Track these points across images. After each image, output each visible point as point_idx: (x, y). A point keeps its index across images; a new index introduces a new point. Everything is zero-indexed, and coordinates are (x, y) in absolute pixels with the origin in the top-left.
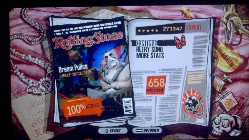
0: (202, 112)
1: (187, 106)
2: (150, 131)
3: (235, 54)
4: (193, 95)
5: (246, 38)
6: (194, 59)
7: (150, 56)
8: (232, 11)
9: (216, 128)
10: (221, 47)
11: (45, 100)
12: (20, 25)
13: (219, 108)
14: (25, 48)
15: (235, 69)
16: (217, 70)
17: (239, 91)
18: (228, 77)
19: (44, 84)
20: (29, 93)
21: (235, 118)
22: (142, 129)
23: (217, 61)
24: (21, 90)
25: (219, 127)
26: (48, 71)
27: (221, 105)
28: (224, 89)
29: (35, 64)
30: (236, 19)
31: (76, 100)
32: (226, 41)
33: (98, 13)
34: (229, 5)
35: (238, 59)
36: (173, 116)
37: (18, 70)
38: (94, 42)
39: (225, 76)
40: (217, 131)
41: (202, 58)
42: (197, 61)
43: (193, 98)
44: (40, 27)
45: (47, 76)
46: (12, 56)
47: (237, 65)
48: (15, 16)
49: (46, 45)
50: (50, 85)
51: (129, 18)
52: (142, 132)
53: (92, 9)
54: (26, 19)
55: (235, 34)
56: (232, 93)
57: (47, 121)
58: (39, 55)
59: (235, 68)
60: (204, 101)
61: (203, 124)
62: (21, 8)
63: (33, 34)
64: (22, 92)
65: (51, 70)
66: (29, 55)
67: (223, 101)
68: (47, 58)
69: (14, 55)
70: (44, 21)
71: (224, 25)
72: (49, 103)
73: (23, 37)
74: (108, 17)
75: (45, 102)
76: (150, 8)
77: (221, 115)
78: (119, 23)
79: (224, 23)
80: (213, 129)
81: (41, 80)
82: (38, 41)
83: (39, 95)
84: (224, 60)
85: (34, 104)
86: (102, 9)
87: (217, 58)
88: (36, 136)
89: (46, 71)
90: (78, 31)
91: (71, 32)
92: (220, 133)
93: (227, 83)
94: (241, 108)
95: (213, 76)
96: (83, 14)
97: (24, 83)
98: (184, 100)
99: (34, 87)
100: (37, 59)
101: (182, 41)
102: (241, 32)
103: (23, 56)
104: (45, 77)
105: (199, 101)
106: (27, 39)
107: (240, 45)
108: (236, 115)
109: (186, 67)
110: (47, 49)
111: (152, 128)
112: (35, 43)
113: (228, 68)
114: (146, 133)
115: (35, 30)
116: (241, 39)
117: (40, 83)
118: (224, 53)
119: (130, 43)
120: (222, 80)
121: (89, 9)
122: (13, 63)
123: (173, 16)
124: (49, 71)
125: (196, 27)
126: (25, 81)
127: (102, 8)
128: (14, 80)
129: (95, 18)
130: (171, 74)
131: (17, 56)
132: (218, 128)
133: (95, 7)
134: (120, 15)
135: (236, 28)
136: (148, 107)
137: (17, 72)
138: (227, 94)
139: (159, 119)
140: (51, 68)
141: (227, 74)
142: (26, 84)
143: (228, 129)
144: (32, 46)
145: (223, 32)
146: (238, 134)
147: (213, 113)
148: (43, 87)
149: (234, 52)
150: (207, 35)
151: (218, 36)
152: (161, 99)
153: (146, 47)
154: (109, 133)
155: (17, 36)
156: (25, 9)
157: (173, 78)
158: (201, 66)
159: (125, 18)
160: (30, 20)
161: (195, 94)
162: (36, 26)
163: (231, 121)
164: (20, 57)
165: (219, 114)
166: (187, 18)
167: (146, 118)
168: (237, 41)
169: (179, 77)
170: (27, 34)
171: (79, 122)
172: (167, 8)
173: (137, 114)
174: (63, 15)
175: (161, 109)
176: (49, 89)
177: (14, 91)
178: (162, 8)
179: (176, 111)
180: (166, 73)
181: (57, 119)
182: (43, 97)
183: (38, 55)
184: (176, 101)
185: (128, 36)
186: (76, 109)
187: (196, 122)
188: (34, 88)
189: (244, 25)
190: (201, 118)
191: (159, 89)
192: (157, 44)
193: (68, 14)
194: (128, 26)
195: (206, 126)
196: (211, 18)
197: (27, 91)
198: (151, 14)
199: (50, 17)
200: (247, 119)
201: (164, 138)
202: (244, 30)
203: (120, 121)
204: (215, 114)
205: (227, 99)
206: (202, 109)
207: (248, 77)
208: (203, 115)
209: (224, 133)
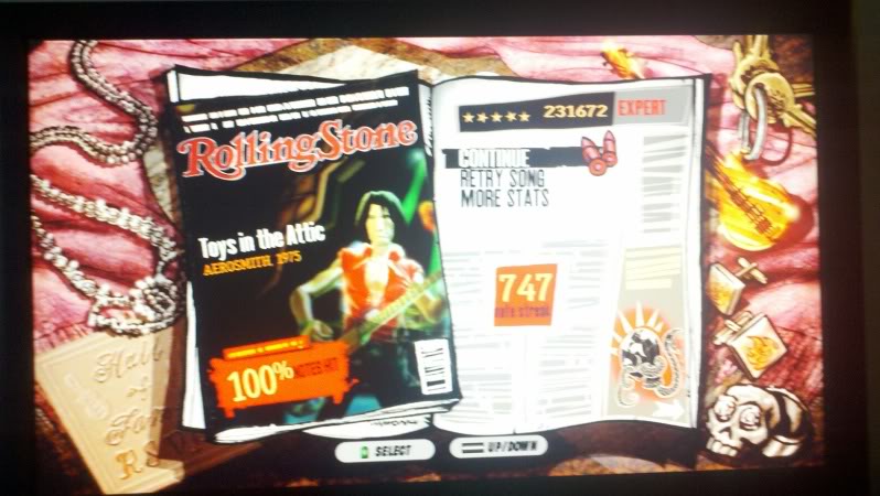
0: (674, 382)
1: (628, 361)
2: (510, 450)
3: (774, 190)
4: (644, 326)
5: (804, 141)
6: (647, 207)
7: (503, 199)
8: (761, 55)
9: (721, 431)
10: (729, 169)
11: (154, 354)
12: (68, 96)
13: (727, 367)
14: (83, 177)
15: (775, 241)
16: (718, 243)
17: (788, 312)
18: (754, 265)
19: (151, 297)
20: (98, 328)
21: (780, 398)
22: (481, 444)
23: (717, 216)
24: (68, 319)
25: (728, 430)
26: (163, 251)
27: (734, 357)
28: (742, 304)
29: (117, 229)
31: (260, 350)
32: (745, 151)
33: (333, 60)
34: (750, 37)
35: (781, 209)
36: (581, 398)
37: (57, 250)
38: (319, 156)
39: (743, 262)
40: (724, 443)
41: (668, 205)
42: (658, 215)
44: (136, 106)
45: (159, 269)
46: (36, 203)
47: (779, 226)
48: (52, 66)
49: (155, 164)
50: (170, 301)
51: (432, 73)
52: (481, 451)
53: (313, 44)
54: (86, 78)
55: (771, 129)
56: (766, 316)
57: (159, 425)
58: (132, 198)
59: (775, 237)
60: (679, 345)
61: (678, 420)
62: (72, 42)
63: (112, 128)
64: (72, 326)
65: (174, 249)
66: (95, 197)
67: (741, 345)
68: (161, 208)
69: (47, 200)
70: (149, 85)
71: (737, 100)
72: (166, 363)
73: (76, 139)
75: (156, 360)
76: (502, 43)
77: (735, 390)
78: (404, 91)
79: (737, 93)
80: (712, 436)
81: (140, 284)
82: (130, 151)
83: (132, 334)
84: (740, 213)
85: (114, 368)
86: (345, 45)
87: (716, 206)
88: (124, 475)
89: (155, 251)
90: (265, 120)
91: (241, 123)
92: (733, 448)
93: (752, 286)
94: (796, 367)
95: (706, 265)
96: (281, 63)
97: (82, 294)
98: (616, 344)
99: (116, 307)
100: (125, 212)
101: (606, 151)
102: (788, 121)
103: (78, 204)
104: (154, 274)
105: (666, 344)
106: (90, 146)
107: (788, 162)
108: (781, 387)
110: (160, 179)
111: (516, 439)
112: (118, 158)
113: (753, 236)
114: (494, 454)
115: (120, 115)
116: (790, 142)
117: (135, 293)
118: (739, 190)
119: (440, 160)
120: (734, 274)
121: (303, 46)
122: (41, 227)
123: (577, 71)
124: (169, 253)
125: (649, 104)
126: (84, 290)
127: (346, 42)
128: (45, 285)
129: (321, 75)
130: (575, 260)
131: (56, 204)
132: (726, 434)
133: (321, 40)
134: (404, 66)
135: (774, 108)
136: (500, 368)
137: (54, 259)
138: (753, 322)
139: (538, 408)
140: (173, 244)
141: (752, 256)
142: (88, 298)
143: (758, 435)
144: (108, 170)
145: (735, 123)
146: (790, 451)
147: (709, 383)
148: (147, 308)
149: (768, 185)
150: (685, 132)
151: (716, 135)
153: (491, 171)
154: (373, 458)
155: (57, 134)
156: (84, 45)
157: (581, 271)
159: (420, 77)
160: (101, 80)
161: (652, 322)
162: (124, 102)
163: (766, 407)
164: (65, 206)
165: (728, 387)
166: (621, 75)
167: (496, 406)
169: (596, 268)
170: (91, 127)
171: (268, 424)
172: (556, 46)
173: (464, 393)
174: (214, 63)
175: (546, 373)
176: (165, 315)
177: (45, 322)
178: (540, 45)
179: (589, 379)
180: (558, 253)
181: (194, 416)
182: (147, 341)
183: (129, 201)
184: (591, 347)
185: (432, 134)
186: (260, 381)
187: (657, 414)
188: (114, 312)
189: (798, 101)
190: (670, 401)
191: (537, 309)
192: (528, 162)
193: (234, 61)
194: (430, 103)
195: (687, 425)
196: (694, 78)
197: (92, 322)
198: (505, 64)
199: (168, 71)
200: (818, 400)
201: (555, 473)
202: (799, 116)
203: (409, 416)
204: (717, 385)
205: (750, 337)
206: (674, 371)
207: (816, 264)
208: (677, 390)
209: (748, 449)
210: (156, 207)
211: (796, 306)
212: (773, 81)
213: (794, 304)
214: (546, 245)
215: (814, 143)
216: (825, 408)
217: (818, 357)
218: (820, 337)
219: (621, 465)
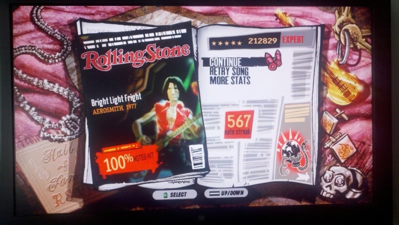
0: (305, 165)
1: (285, 155)
2: (231, 194)
3: (352, 78)
4: (293, 139)
5: (366, 56)
6: (294, 85)
7: (229, 80)
8: (347, 16)
9: (327, 187)
10: (332, 68)
11: (70, 150)
12: (31, 32)
13: (329, 158)
14: (38, 69)
15: (352, 101)
16: (327, 101)
17: (357, 133)
18: (343, 111)
19: (69, 124)
20: (44, 138)
21: (353, 172)
23: (327, 89)
24: (31, 134)
25: (330, 186)
26: (74, 103)
27: (333, 153)
28: (337, 129)
29: (53, 93)
31: (118, 149)
32: (339, 60)
33: (152, 16)
34: (343, 7)
35: (356, 87)
36: (264, 171)
37: (26, 102)
38: (146, 60)
39: (338, 110)
40: (328, 192)
41: (305, 84)
42: (298, 89)
43: (294, 143)
44: (61, 36)
45: (72, 111)
46: (16, 81)
47: (354, 94)
48: (23, 18)
49: (71, 63)
50: (77, 126)
51: (198, 23)
52: (219, 195)
53: (143, 9)
54: (39, 24)
55: (351, 50)
56: (347, 135)
57: (72, 182)
58: (60, 78)
59: (352, 99)
60: (308, 148)
61: (307, 182)
62: (32, 7)
63: (50, 47)
64: (33, 137)
65: (79, 102)
66: (43, 78)
67: (336, 148)
68: (73, 84)
69: (21, 79)
70: (68, 27)
71: (336, 37)
72: (75, 154)
73: (34, 52)
74: (167, 22)
75: (70, 153)
76: (231, 9)
77: (333, 168)
78: (184, 31)
79: (336, 33)
80: (322, 189)
81: (64, 118)
82: (58, 57)
83: (60, 141)
84: (337, 88)
85: (52, 156)
86: (158, 10)
87: (326, 85)
88: (56, 205)
89: (71, 104)
90: (121, 43)
91: (110, 45)
92: (331, 194)
93: (342, 121)
94: (361, 158)
95: (321, 111)
96: (128, 17)
97: (37, 122)
98: (279, 147)
99: (53, 129)
100: (57, 86)
101: (276, 59)
102: (359, 46)
103: (36, 81)
104: (70, 114)
105: (302, 147)
106: (40, 54)
107: (359, 65)
108: (354, 167)
109: (283, 98)
110: (73, 71)
111: (233, 190)
112: (53, 60)
113: (342, 99)
114: (224, 196)
115: (55, 41)
116: (360, 56)
117: (61, 122)
118: (337, 78)
119: (201, 62)
120: (334, 116)
121: (138, 10)
122: (18, 92)
123: (263, 23)
124: (77, 104)
125: (296, 38)
126: (38, 120)
127: (158, 8)
128: (20, 118)
129: (147, 23)
130: (261, 109)
131: (25, 81)
132: (329, 188)
133: (147, 7)
134: (185, 19)
135: (353, 40)
136: (228, 157)
137: (25, 106)
138: (342, 138)
139: (244, 176)
140: (79, 100)
141: (342, 108)
142: (40, 124)
143: (343, 188)
144: (49, 66)
145: (335, 47)
146: (357, 196)
147: (322, 165)
148: (67, 129)
149: (350, 75)
150: (312, 51)
151: (327, 53)
152: (247, 145)
153: (224, 68)
154: (169, 198)
155: (25, 49)
156: (38, 8)
157: (264, 114)
158: (304, 95)
159: (192, 24)
160: (46, 24)
161: (296, 138)
162: (56, 35)
163: (347, 176)
164: (29, 82)
165: (330, 167)
166: (284, 25)
167: (225, 175)
168: (355, 60)
169: (272, 112)
170: (41, 46)
171: (122, 182)
172: (254, 11)
173: (211, 169)
174: (97, 17)
175: (247, 160)
176: (75, 132)
177: (20, 135)
178: (247, 10)
179: (268, 163)
180: (254, 106)
181: (88, 179)
182: (67, 145)
183: (58, 80)
184: (269, 149)
185: (197, 51)
186: (118, 163)
187: (298, 179)
188: (51, 131)
189: (363, 37)
190: (304, 173)
191: (244, 131)
192: (240, 64)
193: (107, 16)
194: (196, 36)
195: (312, 184)
196: (317, 26)
197: (42, 135)
198: (231, 19)
199: (77, 20)
200: (370, 173)
201: (252, 205)
202: (363, 44)
203: (186, 179)
204: (325, 166)
205: (341, 144)
206: (306, 159)
207: (370, 112)
208: (307, 168)
209: (338, 195)
210: (71, 83)
211: (361, 131)
212: (353, 28)
213: (361, 129)
214: (248, 102)
215: (371, 57)
216: (373, 176)
217: (371, 153)
218: (372, 145)
219: (282, 202)
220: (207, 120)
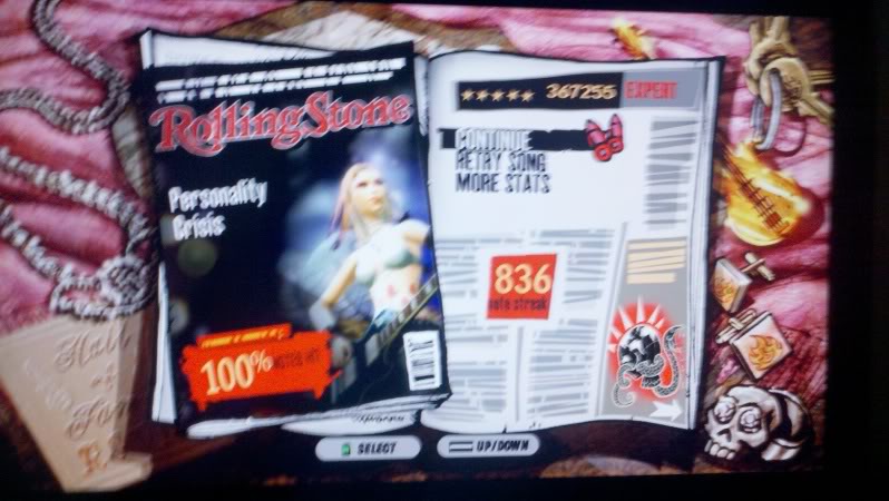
0: (672, 382)
1: (626, 359)
2: (500, 449)
3: (785, 183)
4: (645, 322)
5: (819, 132)
6: (652, 197)
7: (502, 183)
8: (778, 38)
9: (721, 433)
10: (740, 159)
11: (121, 341)
12: (28, 57)
13: (729, 367)
14: (46, 145)
15: (783, 236)
16: (725, 236)
17: (794, 310)
18: (761, 260)
19: (119, 279)
20: (59, 311)
21: (781, 400)
22: (471, 443)
23: (725, 208)
24: (26, 301)
25: (727, 431)
26: (132, 231)
27: (736, 356)
28: (747, 301)
29: (80, 206)
30: (790, 65)
31: (237, 339)
32: (756, 140)
33: (322, 27)
34: (767, 18)
35: (792, 203)
36: (577, 396)
37: (15, 225)
38: (305, 131)
39: (750, 258)
40: (722, 445)
41: (675, 196)
42: (662, 206)
43: (646, 331)
45: (130, 245)
47: (789, 220)
48: (10, 22)
49: (126, 134)
50: (140, 284)
51: (432, 46)
52: (470, 450)
53: (302, 9)
55: (785, 118)
56: (771, 314)
57: (125, 418)
58: (99, 169)
59: (784, 232)
60: (680, 343)
61: (674, 421)
63: (78, 93)
65: (145, 228)
66: (59, 168)
67: (743, 344)
68: (130, 184)
70: (120, 47)
71: (752, 87)
72: (134, 350)
74: (356, 42)
75: (121, 347)
76: (507, 15)
77: (736, 391)
78: (398, 63)
79: (752, 78)
80: (710, 438)
81: (108, 265)
82: (97, 119)
83: (99, 319)
84: (750, 205)
85: (77, 355)
86: (337, 11)
87: (724, 197)
88: (86, 470)
89: (124, 230)
90: (245, 90)
91: (220, 93)
92: (732, 451)
93: (758, 283)
94: (799, 368)
95: (711, 259)
96: (266, 27)
97: (43, 274)
98: (614, 340)
99: (80, 289)
100: (92, 187)
101: (612, 137)
102: (803, 109)
103: (40, 175)
104: (123, 254)
105: (666, 342)
107: (801, 154)
108: (782, 389)
109: (625, 226)
110: (130, 154)
111: (506, 438)
112: (84, 127)
113: (762, 231)
114: (483, 454)
115: (87, 79)
116: (805, 131)
117: (101, 275)
118: (749, 182)
119: (436, 140)
120: (741, 270)
121: (290, 10)
123: (584, 49)
124: (138, 231)
125: (659, 87)
126: (45, 269)
127: (337, 7)
129: (310, 43)
130: (578, 250)
131: (15, 175)
132: (724, 436)
133: (312, 4)
134: (400, 36)
135: (790, 95)
136: (493, 363)
137: (13, 235)
138: (758, 320)
139: (531, 406)
140: (144, 221)
141: (760, 251)
142: (50, 279)
143: (757, 438)
144: (73, 139)
145: (748, 110)
146: (789, 454)
147: (710, 382)
148: (114, 290)
149: (780, 177)
150: (699, 116)
151: (728, 123)
152: (538, 334)
153: (489, 153)
154: (355, 456)
155: (17, 98)
157: (580, 263)
158: (673, 222)
159: (416, 49)
160: (65, 41)
161: (652, 319)
162: (90, 67)
163: (767, 410)
164: (26, 178)
165: (729, 389)
166: (630, 55)
167: (486, 403)
168: (792, 142)
169: (598, 260)
170: (55, 92)
172: (563, 20)
173: (454, 389)
174: (192, 26)
175: (538, 369)
176: (134, 300)
178: (542, 19)
179: (586, 376)
180: (559, 244)
181: (164, 408)
182: (113, 328)
183: (96, 174)
184: (587, 344)
186: (236, 373)
187: (655, 414)
188: (77, 294)
189: (816, 88)
190: (668, 401)
191: (533, 302)
192: (530, 144)
193: (212, 25)
194: (427, 77)
195: (685, 426)
196: (707, 60)
197: (53, 304)
198: (507, 39)
199: (144, 32)
200: (820, 403)
201: (547, 474)
202: (815, 105)
204: (718, 386)
205: (755, 336)
206: (673, 370)
207: (824, 261)
208: (676, 390)
209: (746, 452)
210: (125, 181)
211: (803, 306)
213: (801, 302)
214: (546, 234)
215: (829, 134)
216: (827, 411)
217: (822, 357)
218: (825, 338)
219: (616, 466)
220: (448, 274)
